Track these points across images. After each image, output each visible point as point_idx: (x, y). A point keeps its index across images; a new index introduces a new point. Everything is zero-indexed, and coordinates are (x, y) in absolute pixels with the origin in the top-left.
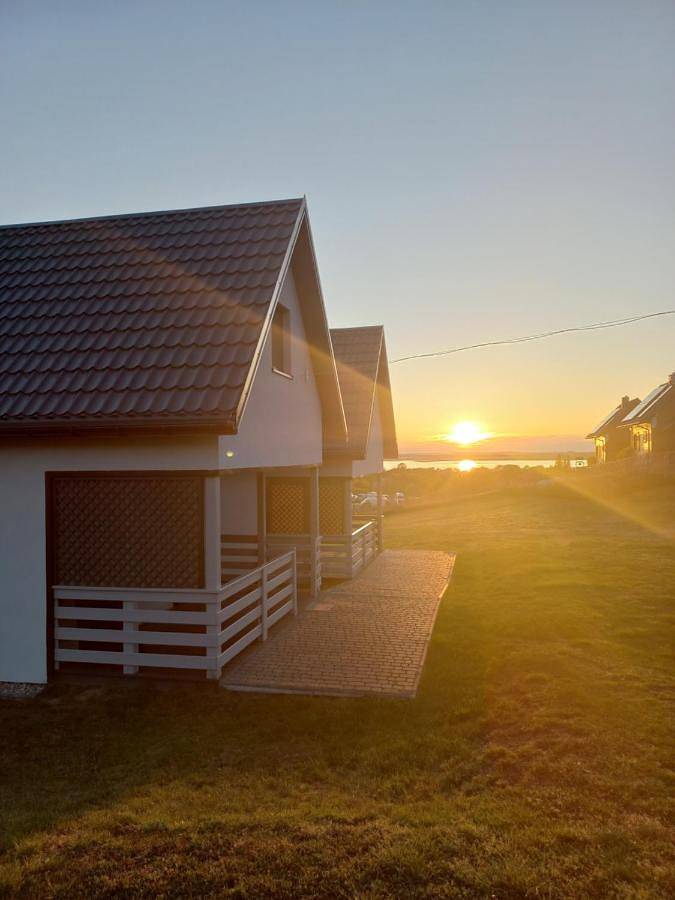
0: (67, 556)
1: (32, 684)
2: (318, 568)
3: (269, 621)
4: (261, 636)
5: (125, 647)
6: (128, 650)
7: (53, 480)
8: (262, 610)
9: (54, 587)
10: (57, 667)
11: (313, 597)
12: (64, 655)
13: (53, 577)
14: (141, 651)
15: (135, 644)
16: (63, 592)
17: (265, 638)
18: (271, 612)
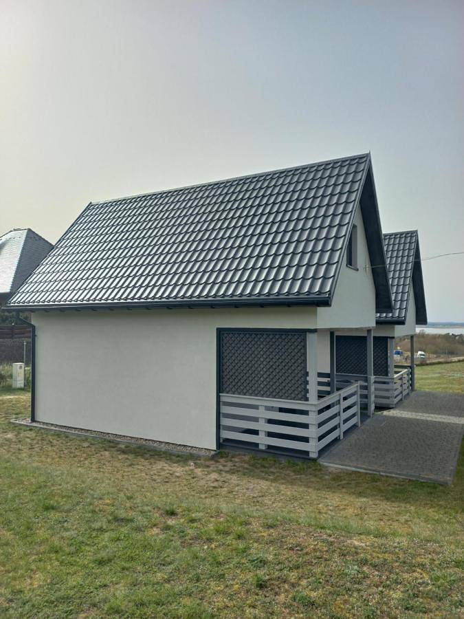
0: (228, 377)
1: (208, 449)
2: (373, 398)
3: (344, 427)
4: (339, 436)
5: (260, 433)
6: (262, 435)
7: (220, 332)
8: (340, 420)
9: (221, 394)
10: (221, 441)
11: (369, 417)
12: (226, 434)
13: (220, 389)
14: (268, 436)
15: (265, 432)
16: (226, 397)
17: (342, 437)
18: (345, 421)
